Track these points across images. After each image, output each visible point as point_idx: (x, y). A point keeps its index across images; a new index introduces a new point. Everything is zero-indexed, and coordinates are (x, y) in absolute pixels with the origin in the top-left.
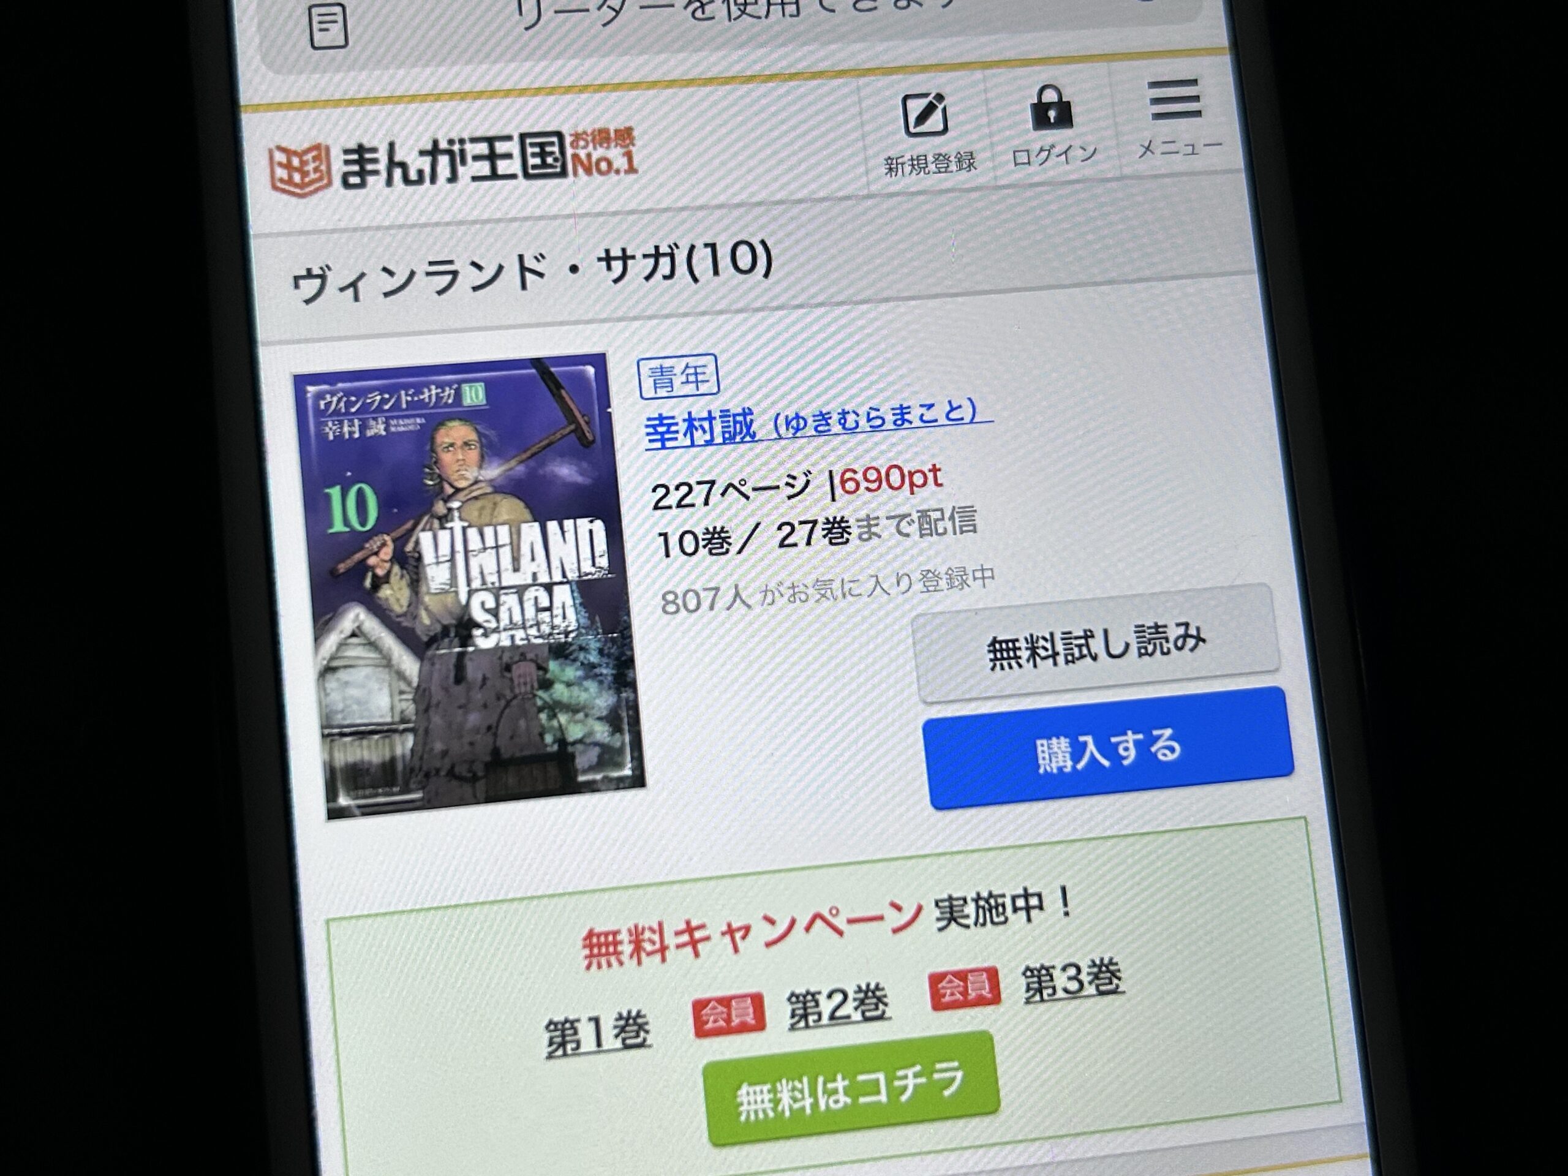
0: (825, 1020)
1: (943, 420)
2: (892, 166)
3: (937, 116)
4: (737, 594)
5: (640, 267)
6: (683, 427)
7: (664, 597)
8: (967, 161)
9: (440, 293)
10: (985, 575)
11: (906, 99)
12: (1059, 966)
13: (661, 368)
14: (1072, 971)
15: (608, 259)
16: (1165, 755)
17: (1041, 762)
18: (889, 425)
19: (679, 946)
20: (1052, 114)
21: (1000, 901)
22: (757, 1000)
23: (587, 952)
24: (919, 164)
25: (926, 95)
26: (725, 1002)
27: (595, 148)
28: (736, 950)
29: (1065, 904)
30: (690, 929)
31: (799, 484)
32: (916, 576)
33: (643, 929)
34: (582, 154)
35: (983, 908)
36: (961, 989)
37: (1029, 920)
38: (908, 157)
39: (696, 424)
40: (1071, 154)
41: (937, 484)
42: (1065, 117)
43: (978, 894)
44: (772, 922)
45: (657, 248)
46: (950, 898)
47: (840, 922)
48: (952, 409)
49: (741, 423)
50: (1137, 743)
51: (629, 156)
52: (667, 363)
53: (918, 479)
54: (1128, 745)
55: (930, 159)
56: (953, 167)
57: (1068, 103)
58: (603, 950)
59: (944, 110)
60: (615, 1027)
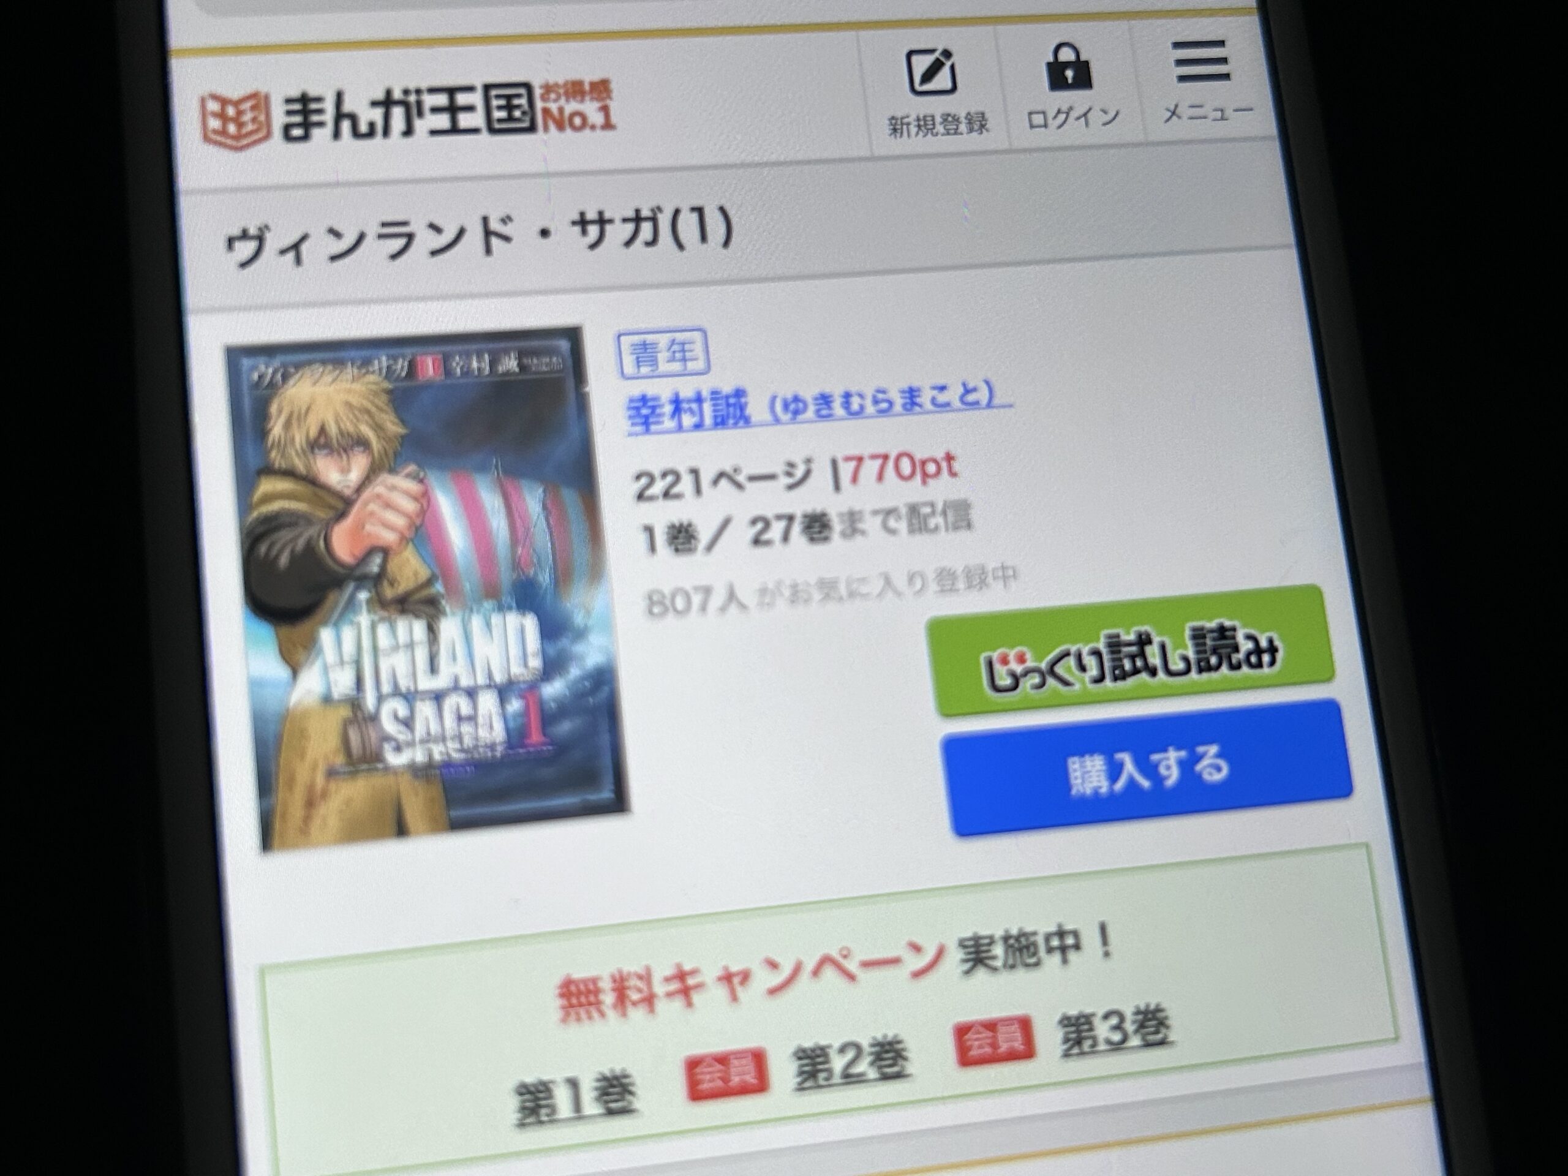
0: (837, 1079)
1: (957, 403)
2: (897, 126)
3: (945, 73)
4: (732, 596)
5: (618, 232)
6: (668, 409)
7: (650, 598)
8: (978, 123)
9: (394, 256)
10: (1007, 574)
11: (910, 55)
12: (1101, 1012)
13: (644, 345)
14: (1114, 1021)
15: (582, 223)
16: (1210, 774)
17: (1073, 781)
18: (898, 408)
19: (669, 995)
20: (1069, 74)
21: (1032, 939)
22: (759, 1058)
23: (564, 1002)
24: (925, 124)
25: (932, 51)
26: (722, 1060)
27: (567, 100)
28: (734, 998)
29: (1105, 941)
30: (681, 976)
31: (799, 473)
32: (931, 575)
33: (629, 974)
34: (553, 107)
35: (1012, 946)
36: (989, 1041)
37: (1065, 961)
38: (913, 117)
39: (685, 406)
40: (1089, 115)
41: (953, 474)
42: (1083, 77)
43: (1007, 931)
44: (773, 965)
45: (638, 211)
46: (976, 939)
47: (852, 966)
48: (967, 391)
49: (734, 405)
50: (1181, 763)
51: (605, 110)
52: (650, 338)
53: (931, 468)
54: (1170, 764)
55: (938, 119)
56: (963, 127)
57: (1087, 63)
58: (583, 999)
59: (952, 68)
60: (597, 1089)
